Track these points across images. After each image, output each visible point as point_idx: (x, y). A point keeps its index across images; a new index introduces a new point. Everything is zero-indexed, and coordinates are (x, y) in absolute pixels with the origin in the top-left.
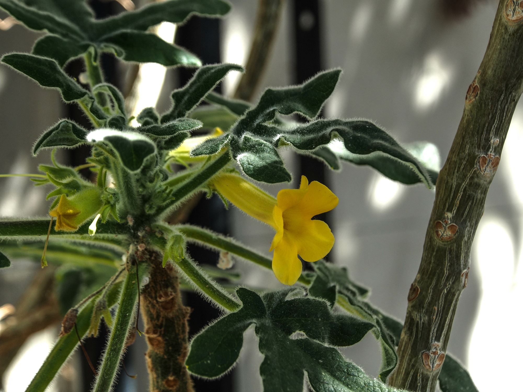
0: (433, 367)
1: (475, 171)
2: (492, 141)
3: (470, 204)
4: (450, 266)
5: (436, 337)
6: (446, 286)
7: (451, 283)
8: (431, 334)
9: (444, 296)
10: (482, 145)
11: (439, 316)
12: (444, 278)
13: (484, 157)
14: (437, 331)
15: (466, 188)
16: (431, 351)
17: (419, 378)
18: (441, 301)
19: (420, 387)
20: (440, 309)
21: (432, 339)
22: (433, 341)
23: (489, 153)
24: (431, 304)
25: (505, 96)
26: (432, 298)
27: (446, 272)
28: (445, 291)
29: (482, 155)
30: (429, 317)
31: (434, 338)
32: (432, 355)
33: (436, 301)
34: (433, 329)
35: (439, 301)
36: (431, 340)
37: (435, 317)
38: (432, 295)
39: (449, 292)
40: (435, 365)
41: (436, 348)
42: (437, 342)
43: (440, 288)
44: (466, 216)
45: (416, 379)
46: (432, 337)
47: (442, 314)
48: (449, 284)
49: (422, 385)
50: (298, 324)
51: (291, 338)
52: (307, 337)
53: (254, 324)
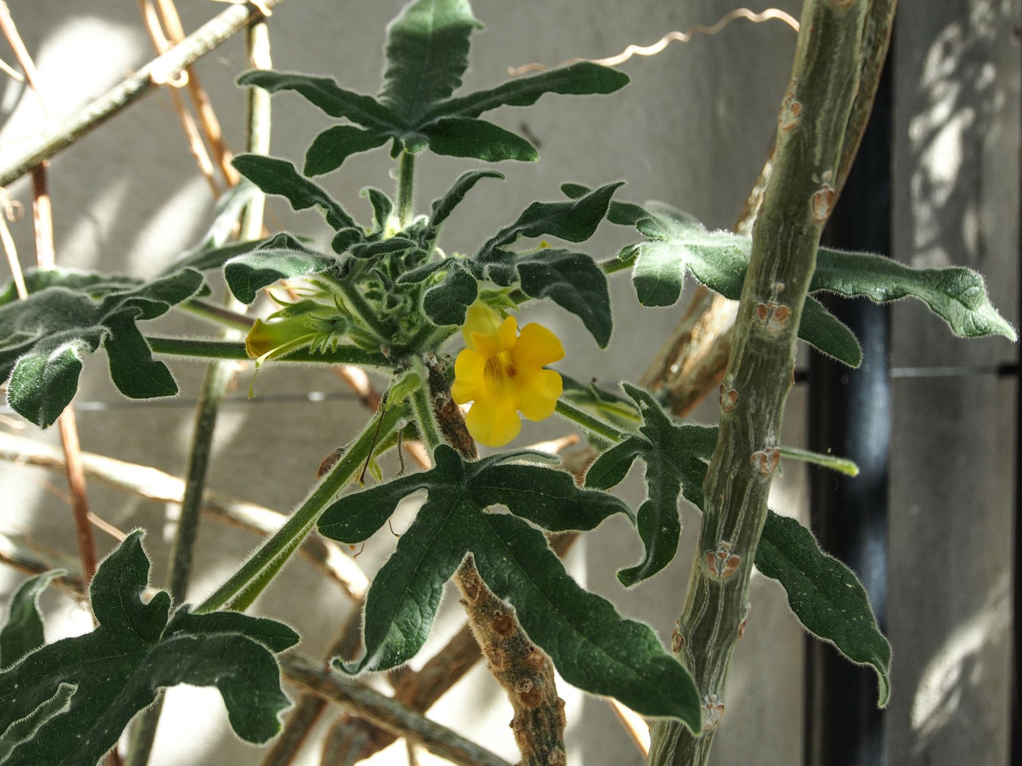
0: (720, 573)
1: (754, 324)
2: (772, 286)
3: (753, 365)
4: (736, 444)
5: (724, 534)
6: (732, 470)
7: (738, 466)
8: (718, 530)
9: (731, 483)
10: (760, 289)
11: (727, 508)
12: (729, 460)
13: (762, 305)
14: (725, 527)
15: (746, 344)
16: (717, 552)
17: (706, 585)
18: (728, 489)
19: (709, 597)
20: (727, 499)
21: (719, 537)
22: (720, 539)
23: (769, 301)
24: (718, 491)
25: (785, 227)
26: (718, 484)
27: (732, 452)
28: (732, 477)
29: (760, 304)
30: (716, 507)
31: (721, 536)
32: (718, 557)
33: (722, 488)
34: (720, 523)
35: (725, 488)
36: (717, 537)
37: (721, 508)
38: (718, 480)
39: (737, 477)
40: (723, 571)
41: (723, 548)
42: (725, 541)
43: (727, 471)
44: (750, 381)
45: (703, 586)
46: (719, 534)
47: (731, 506)
48: (736, 468)
49: (711, 594)
50: (500, 496)
51: (484, 511)
52: (511, 513)
53: (425, 489)
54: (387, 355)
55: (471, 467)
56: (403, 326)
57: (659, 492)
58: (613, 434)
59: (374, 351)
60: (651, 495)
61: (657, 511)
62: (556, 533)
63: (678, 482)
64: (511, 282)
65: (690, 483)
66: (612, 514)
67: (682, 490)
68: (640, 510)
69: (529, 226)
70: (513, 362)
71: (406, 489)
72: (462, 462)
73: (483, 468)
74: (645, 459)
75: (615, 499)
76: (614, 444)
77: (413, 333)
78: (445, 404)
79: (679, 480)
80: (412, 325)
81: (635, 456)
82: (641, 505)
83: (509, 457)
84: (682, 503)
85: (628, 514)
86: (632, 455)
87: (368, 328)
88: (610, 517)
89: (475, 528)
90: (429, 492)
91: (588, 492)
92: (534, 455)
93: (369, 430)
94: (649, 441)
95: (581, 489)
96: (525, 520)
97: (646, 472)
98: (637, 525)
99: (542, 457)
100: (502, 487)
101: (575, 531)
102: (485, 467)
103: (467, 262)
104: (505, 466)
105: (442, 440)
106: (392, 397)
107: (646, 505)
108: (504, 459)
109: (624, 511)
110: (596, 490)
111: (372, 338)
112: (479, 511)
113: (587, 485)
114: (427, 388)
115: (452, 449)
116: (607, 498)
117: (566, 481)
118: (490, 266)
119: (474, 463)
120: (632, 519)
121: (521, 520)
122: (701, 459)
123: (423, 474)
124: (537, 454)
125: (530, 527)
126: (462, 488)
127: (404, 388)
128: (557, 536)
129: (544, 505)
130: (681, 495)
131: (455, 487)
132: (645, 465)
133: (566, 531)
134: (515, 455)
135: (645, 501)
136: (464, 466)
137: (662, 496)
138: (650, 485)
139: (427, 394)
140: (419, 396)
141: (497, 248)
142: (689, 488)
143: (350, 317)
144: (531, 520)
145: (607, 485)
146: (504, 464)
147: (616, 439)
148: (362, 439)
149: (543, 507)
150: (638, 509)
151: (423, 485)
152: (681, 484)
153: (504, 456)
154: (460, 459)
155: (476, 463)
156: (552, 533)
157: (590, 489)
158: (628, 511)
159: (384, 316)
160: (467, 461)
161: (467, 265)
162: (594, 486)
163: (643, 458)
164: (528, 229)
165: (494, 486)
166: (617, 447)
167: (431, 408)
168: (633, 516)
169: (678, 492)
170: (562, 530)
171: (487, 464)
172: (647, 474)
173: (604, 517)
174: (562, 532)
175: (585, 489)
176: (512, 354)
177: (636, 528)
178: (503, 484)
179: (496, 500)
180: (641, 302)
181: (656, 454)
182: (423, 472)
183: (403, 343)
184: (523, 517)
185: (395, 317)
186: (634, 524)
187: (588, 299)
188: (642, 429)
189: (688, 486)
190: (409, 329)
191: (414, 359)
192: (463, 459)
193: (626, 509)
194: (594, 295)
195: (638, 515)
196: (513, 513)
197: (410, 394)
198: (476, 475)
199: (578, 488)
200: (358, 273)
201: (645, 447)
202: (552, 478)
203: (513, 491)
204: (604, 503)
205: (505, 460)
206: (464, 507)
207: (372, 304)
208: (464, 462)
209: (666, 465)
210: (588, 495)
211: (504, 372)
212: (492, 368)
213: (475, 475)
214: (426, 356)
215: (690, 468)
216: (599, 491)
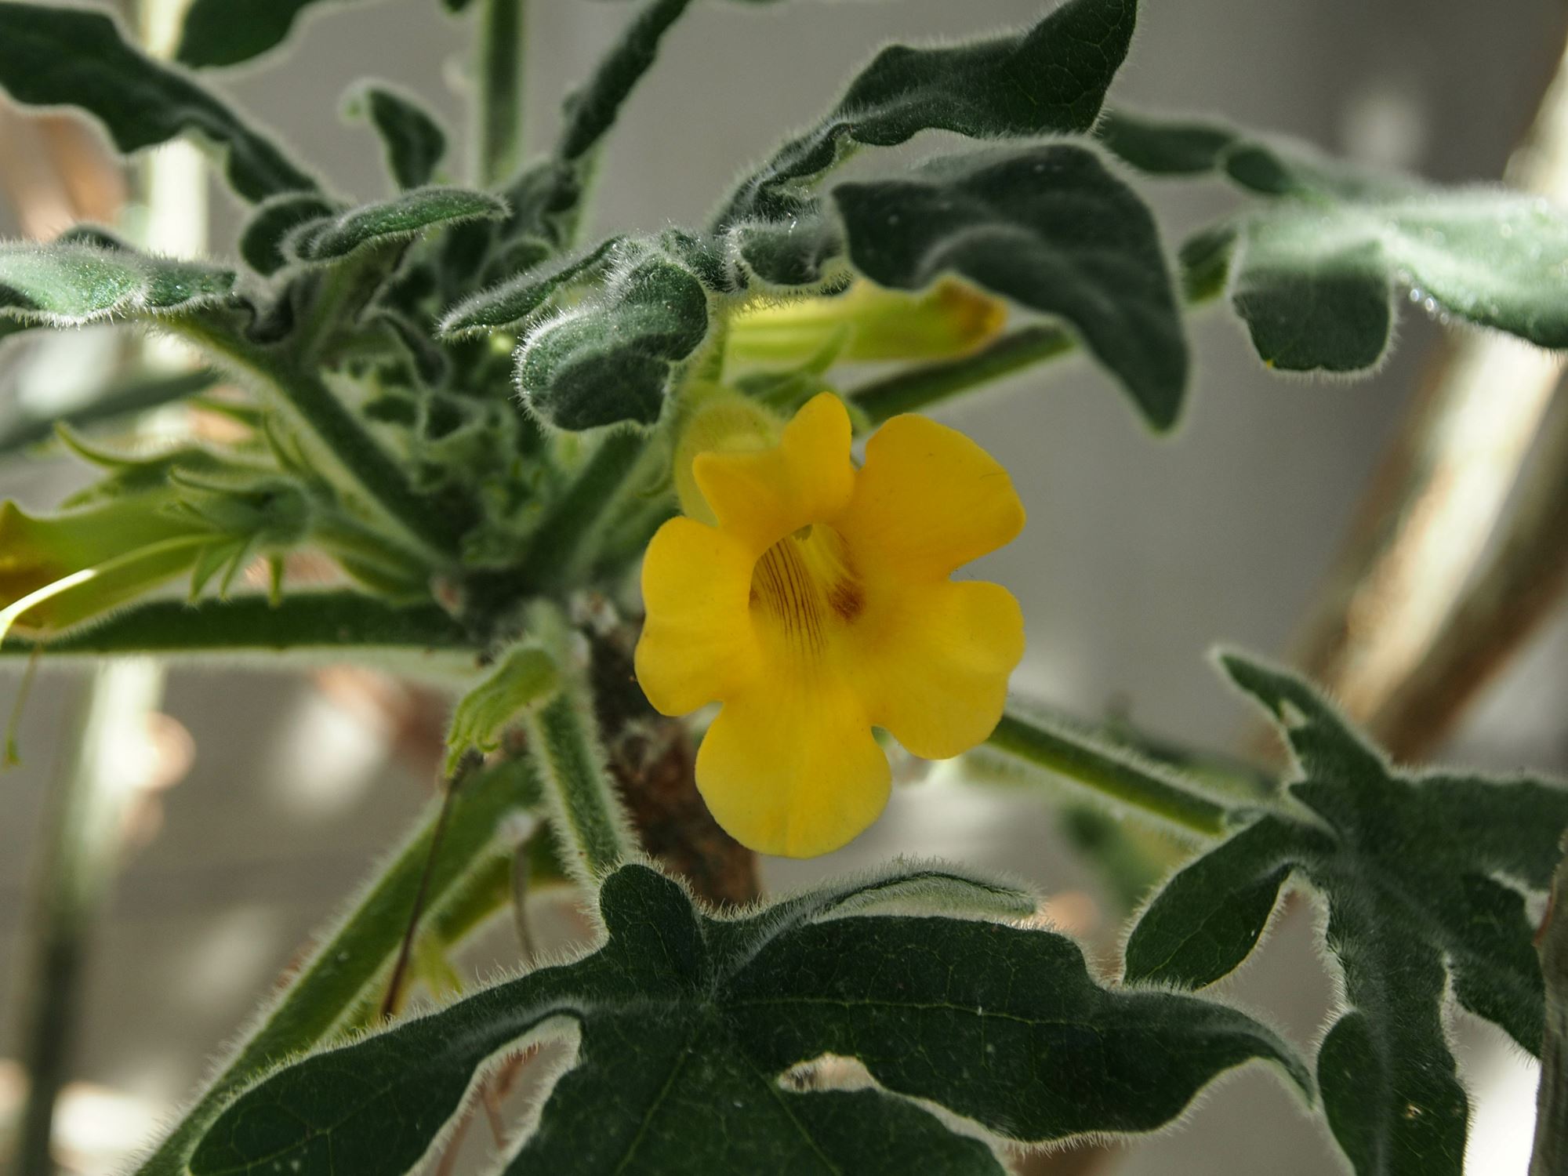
50: (833, 1027)
51: (784, 1082)
52: (877, 1086)
53: (569, 1019)
54: (455, 608)
55: (728, 937)
56: (493, 498)
57: (1379, 985)
58: (1202, 813)
59: (415, 600)
60: (1352, 995)
61: (1383, 1048)
62: (1041, 1146)
63: (1436, 954)
64: (818, 264)
65: (1471, 956)
66: (1230, 1064)
67: (1449, 980)
68: (1326, 1047)
69: (877, 113)
70: (850, 566)
71: (505, 1022)
72: (699, 921)
73: (769, 936)
74: (1318, 881)
75: (1235, 1016)
76: (1208, 843)
77: (527, 521)
78: (651, 756)
79: (1437, 944)
80: (519, 494)
81: (1284, 872)
82: (1325, 1030)
83: (859, 891)
84: (1458, 1024)
85: (1285, 1062)
86: (1273, 868)
87: (387, 524)
88: (1225, 1077)
89: (750, 1145)
90: (584, 1030)
91: (1138, 997)
92: (944, 883)
93: (411, 856)
94: (1323, 825)
95: (1114, 989)
96: (929, 1106)
97: (1326, 923)
98: (1318, 1099)
99: (973, 889)
100: (839, 995)
101: (1105, 1135)
102: (776, 930)
103: (671, 237)
104: (846, 922)
105: (631, 853)
106: (464, 729)
107: (1345, 1031)
108: (840, 899)
109: (1268, 1051)
110: (1165, 988)
111: (399, 555)
112: (763, 1085)
113: (1133, 974)
114: (584, 701)
115: (660, 879)
116: (1205, 1012)
117: (1059, 961)
118: (746, 231)
119: (739, 923)
120: (1301, 1081)
121: (915, 1109)
122: (1498, 875)
123: (565, 969)
124: (953, 878)
125: (945, 1130)
126: (702, 1007)
127: (501, 695)
128: (1043, 1155)
129: (990, 1048)
130: (1449, 995)
131: (673, 1004)
132: (1320, 903)
133: (1071, 1139)
134: (879, 885)
135: (1338, 1017)
136: (704, 933)
137: (1390, 1000)
138: (1346, 963)
139: (587, 722)
140: (557, 722)
141: (770, 189)
142: (1473, 972)
143: (323, 489)
144: (947, 1105)
145: (1205, 975)
146: (842, 916)
147: (1212, 828)
148: (389, 883)
149: (987, 1055)
150: (1317, 1045)
151: (559, 1004)
152: (1447, 959)
153: (841, 891)
154: (687, 907)
155: (748, 923)
156: (1024, 1146)
157: (1147, 987)
158: (1285, 1054)
159: (432, 472)
160: (717, 917)
161: (674, 246)
162: (1158, 977)
163: (1312, 881)
164: (874, 123)
165: (812, 996)
166: (1219, 852)
167: (596, 756)
168: (1303, 1068)
169: (1438, 985)
170: (1059, 1134)
171: (784, 924)
172: (1331, 928)
173: (1204, 1079)
174: (1060, 1142)
175: (1127, 990)
176: (844, 540)
177: (1317, 1111)
178: (841, 986)
179: (820, 1043)
180: (1265, 356)
181: (1350, 864)
182: (567, 963)
183: (498, 562)
184: (918, 1093)
185: (466, 476)
186: (1309, 1097)
187: (1094, 271)
188: (1297, 791)
189: (1466, 966)
190: (511, 510)
191: (541, 614)
192: (701, 909)
193: (1277, 1046)
194: (1113, 258)
195: (1320, 1066)
196: (885, 1082)
197: (528, 716)
198: (748, 960)
199: (1104, 984)
200: (326, 329)
201: (1313, 842)
202: (1009, 957)
203: (879, 1008)
204: (1198, 1028)
205: (846, 904)
206: (708, 1073)
207: (389, 437)
208: (706, 920)
209: (1385, 901)
210: (1141, 1009)
211: (823, 603)
212: (781, 591)
213: (743, 960)
214: (580, 602)
215: (1466, 906)
216: (1175, 992)
